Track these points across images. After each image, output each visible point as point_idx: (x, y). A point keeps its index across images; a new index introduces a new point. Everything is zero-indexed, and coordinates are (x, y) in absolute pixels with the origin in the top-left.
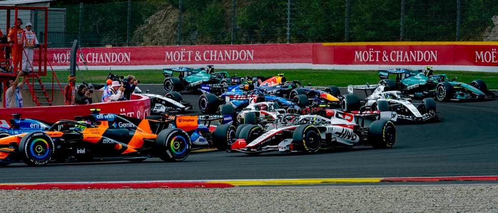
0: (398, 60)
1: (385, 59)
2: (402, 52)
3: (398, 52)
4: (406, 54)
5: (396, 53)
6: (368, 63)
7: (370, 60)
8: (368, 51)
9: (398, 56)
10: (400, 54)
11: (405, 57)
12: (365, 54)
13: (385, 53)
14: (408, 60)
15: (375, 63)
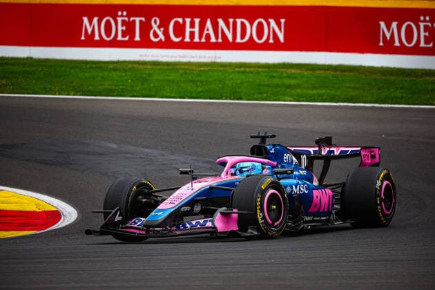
0: (187, 39)
1: (156, 35)
2: (197, 21)
3: (188, 20)
4: (209, 24)
5: (184, 22)
6: (115, 44)
7: (120, 38)
8: (115, 17)
9: (188, 30)
10: (192, 25)
11: (206, 32)
12: (108, 23)
13: (155, 22)
14: (213, 40)
15: (131, 44)
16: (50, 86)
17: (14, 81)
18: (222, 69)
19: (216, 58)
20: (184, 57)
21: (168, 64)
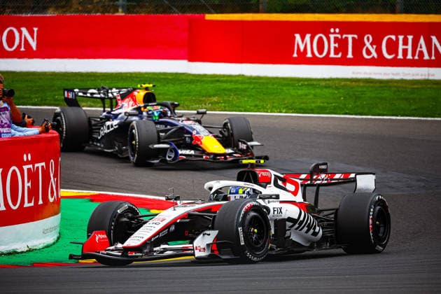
0: (400, 56)
1: (369, 52)
2: (410, 38)
3: (401, 38)
4: (422, 41)
5: (397, 39)
6: (327, 61)
7: (332, 55)
8: (327, 34)
9: (401, 47)
10: (405, 43)
11: (419, 49)
12: (320, 40)
13: (368, 39)
14: (426, 57)
15: (344, 62)
16: (262, 103)
17: (226, 98)
18: (435, 86)
19: (429, 75)
20: (398, 74)
21: (381, 82)
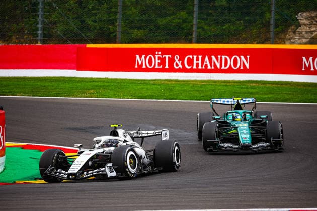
0: (195, 67)
1: (177, 65)
2: (200, 57)
3: (195, 57)
4: (207, 59)
5: (193, 57)
6: (154, 70)
8: (154, 55)
9: (195, 62)
10: (198, 59)
11: (205, 63)
12: (150, 58)
13: (177, 58)
14: (209, 67)
15: (163, 70)
16: (117, 94)
17: (97, 91)
18: (213, 83)
19: (211, 77)
20: (193, 77)
21: (184, 81)
